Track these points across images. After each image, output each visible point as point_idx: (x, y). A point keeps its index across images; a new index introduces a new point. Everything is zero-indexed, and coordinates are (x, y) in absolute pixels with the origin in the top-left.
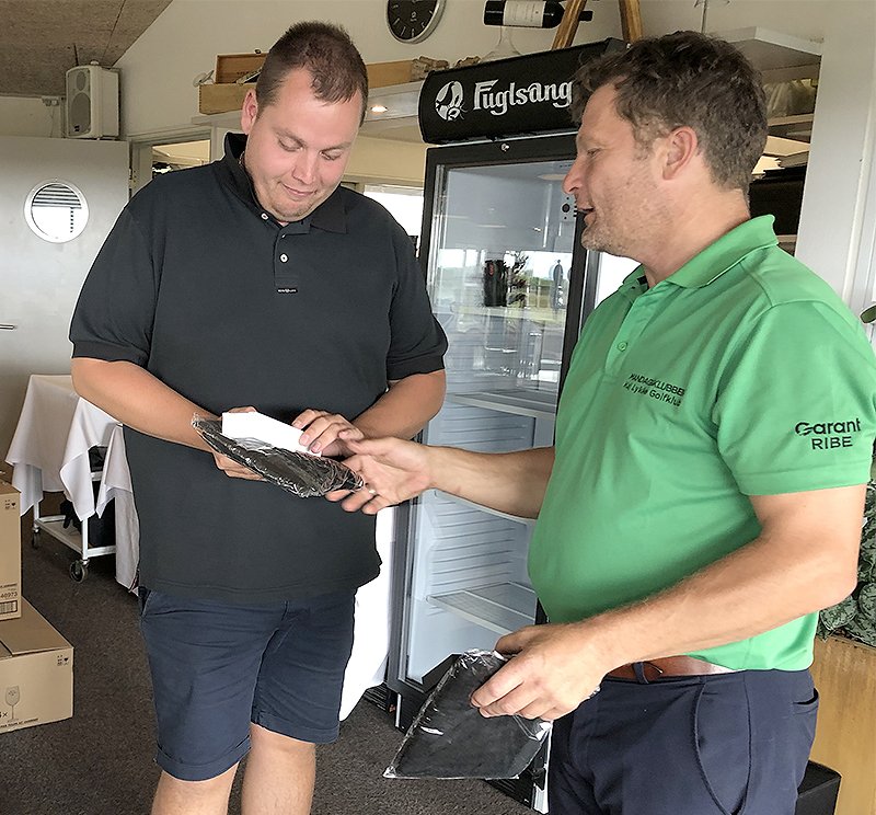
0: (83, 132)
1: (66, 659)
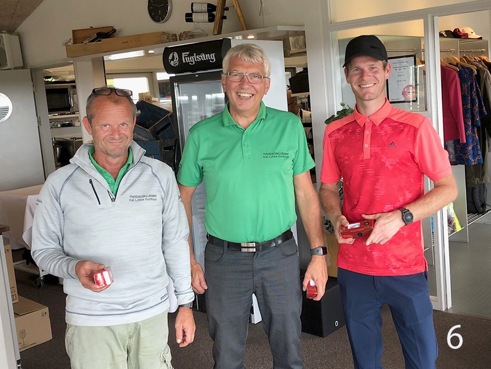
0: (4, 66)
1: (45, 313)
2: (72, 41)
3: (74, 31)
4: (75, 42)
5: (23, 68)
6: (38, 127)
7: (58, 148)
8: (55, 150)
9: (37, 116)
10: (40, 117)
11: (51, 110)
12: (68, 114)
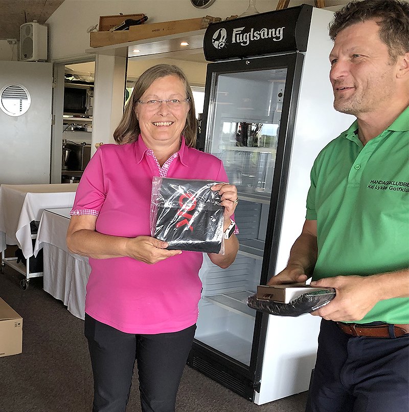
0: (29, 58)
1: (19, 324)
2: (98, 28)
3: (101, 18)
4: (101, 29)
5: (46, 61)
6: (52, 125)
7: (67, 151)
8: (64, 153)
9: (52, 114)
10: (55, 116)
11: (67, 111)
12: (82, 117)
